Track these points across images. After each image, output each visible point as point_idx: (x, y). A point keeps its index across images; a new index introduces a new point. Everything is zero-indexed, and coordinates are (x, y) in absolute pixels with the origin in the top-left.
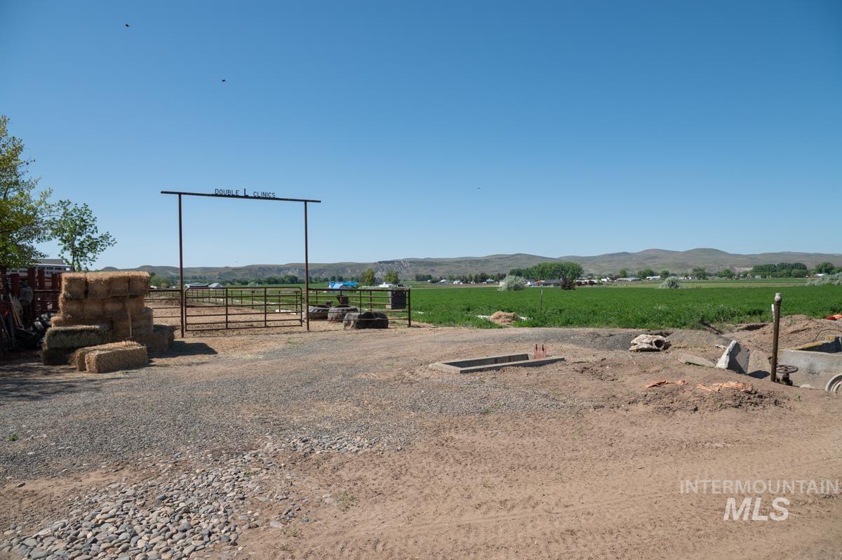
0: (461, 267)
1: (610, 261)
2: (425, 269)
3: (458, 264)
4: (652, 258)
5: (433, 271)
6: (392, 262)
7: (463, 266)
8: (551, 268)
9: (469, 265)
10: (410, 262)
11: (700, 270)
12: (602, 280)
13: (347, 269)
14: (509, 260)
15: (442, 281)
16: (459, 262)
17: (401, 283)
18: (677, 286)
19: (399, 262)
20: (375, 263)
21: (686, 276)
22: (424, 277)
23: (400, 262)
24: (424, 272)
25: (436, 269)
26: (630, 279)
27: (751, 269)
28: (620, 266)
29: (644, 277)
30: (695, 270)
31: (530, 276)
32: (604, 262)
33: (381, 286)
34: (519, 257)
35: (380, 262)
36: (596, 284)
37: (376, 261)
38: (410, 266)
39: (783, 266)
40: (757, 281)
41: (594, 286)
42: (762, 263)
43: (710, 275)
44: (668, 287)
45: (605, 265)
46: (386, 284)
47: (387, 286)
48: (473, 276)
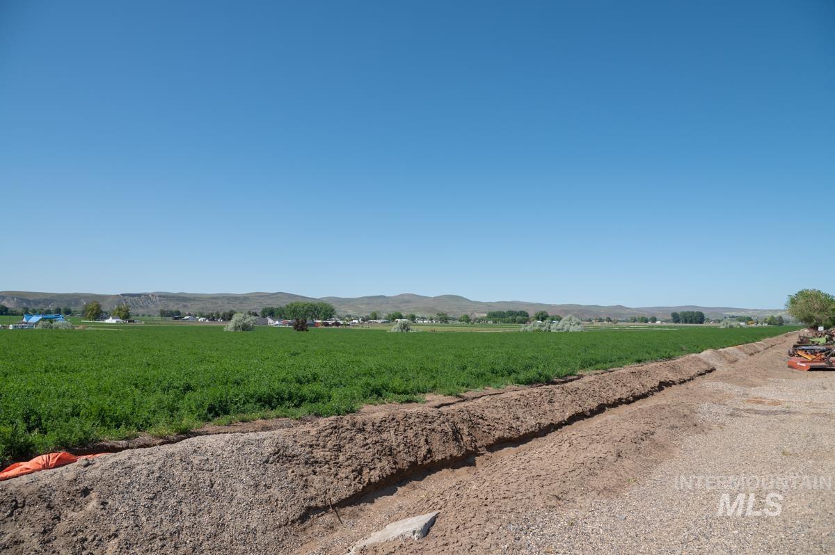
0: (217, 303)
1: (368, 304)
2: (177, 304)
3: (214, 300)
4: (406, 302)
5: (185, 306)
6: (139, 295)
7: (220, 302)
8: (303, 308)
9: (226, 302)
10: (160, 296)
11: (443, 314)
12: (354, 321)
13: (82, 300)
14: (271, 298)
15: (186, 318)
16: (215, 298)
17: (132, 318)
18: (409, 329)
19: (146, 295)
20: (118, 296)
21: (431, 319)
22: (171, 312)
23: (148, 296)
24: (173, 307)
25: (189, 305)
26: (379, 321)
27: (485, 315)
28: (374, 308)
29: (394, 319)
30: (439, 315)
31: (283, 316)
32: (362, 304)
33: (107, 321)
34: (279, 295)
35: (123, 295)
36: (342, 325)
37: (119, 294)
38: (160, 301)
39: (511, 313)
40: (490, 326)
41: (340, 327)
42: (495, 310)
43: (454, 319)
44: (400, 330)
45: (363, 306)
46: (113, 319)
47: (114, 321)
48: (221, 313)
